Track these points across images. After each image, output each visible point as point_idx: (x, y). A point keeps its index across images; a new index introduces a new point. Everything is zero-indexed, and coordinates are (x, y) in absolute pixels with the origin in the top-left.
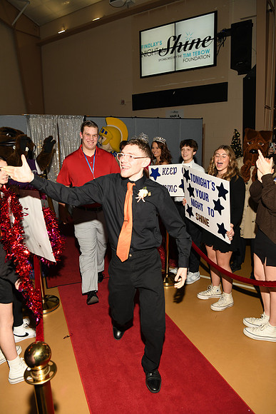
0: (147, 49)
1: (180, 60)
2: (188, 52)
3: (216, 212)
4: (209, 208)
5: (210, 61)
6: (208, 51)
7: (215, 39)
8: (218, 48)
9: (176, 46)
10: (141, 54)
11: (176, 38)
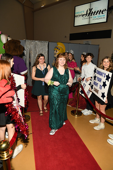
0: (77, 14)
1: (91, 19)
2: (95, 16)
3: (103, 87)
4: (100, 85)
5: (105, 20)
6: (104, 16)
7: (108, 10)
8: (109, 14)
9: (90, 13)
10: (75, 16)
11: (91, 10)
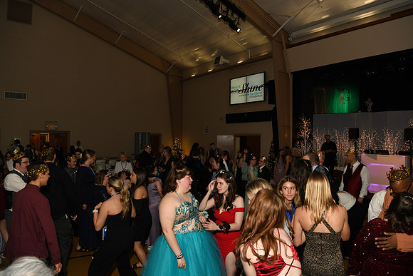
0: (233, 90)
1: (248, 97)
2: (252, 92)
7: (264, 86)
8: (266, 91)
9: (247, 89)
10: (230, 92)
11: (247, 85)
